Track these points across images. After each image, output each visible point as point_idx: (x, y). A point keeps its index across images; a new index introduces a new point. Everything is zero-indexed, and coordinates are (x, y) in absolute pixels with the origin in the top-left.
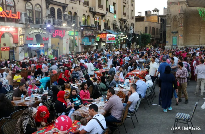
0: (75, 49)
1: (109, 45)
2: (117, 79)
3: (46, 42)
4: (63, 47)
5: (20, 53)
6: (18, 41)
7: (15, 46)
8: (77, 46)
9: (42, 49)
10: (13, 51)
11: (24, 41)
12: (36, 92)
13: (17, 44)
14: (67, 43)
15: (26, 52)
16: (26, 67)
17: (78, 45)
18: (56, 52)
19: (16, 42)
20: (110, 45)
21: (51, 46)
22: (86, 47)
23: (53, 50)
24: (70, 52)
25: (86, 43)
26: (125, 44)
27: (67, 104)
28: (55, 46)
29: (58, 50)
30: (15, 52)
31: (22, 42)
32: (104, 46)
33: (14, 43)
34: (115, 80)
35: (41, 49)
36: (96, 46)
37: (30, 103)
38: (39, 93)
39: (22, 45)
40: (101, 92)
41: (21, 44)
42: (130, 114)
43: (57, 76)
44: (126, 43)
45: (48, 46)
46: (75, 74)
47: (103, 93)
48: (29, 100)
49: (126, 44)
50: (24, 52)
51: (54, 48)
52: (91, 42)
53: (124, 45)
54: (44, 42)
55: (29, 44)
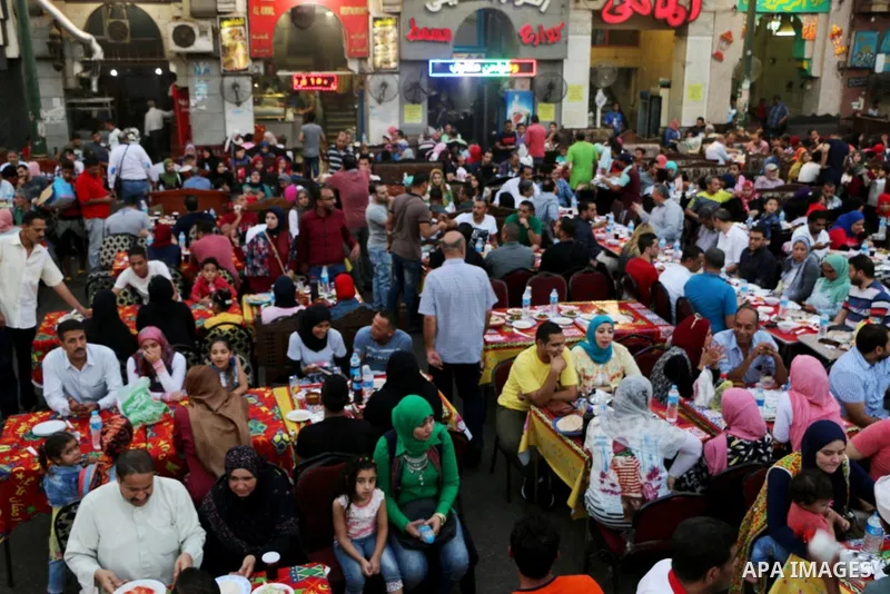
4: (683, 84)
5: (373, 102)
6: (365, 44)
7: (356, 72)
9: (524, 89)
11: (398, 48)
13: (364, 58)
14: (718, 57)
15: (414, 101)
17: (815, 73)
18: (653, 109)
19: (362, 52)
29: (660, 99)
31: (386, 49)
33: (349, 56)
35: (521, 87)
39: (384, 66)
41: (379, 60)
50: (403, 102)
55: (431, 62)
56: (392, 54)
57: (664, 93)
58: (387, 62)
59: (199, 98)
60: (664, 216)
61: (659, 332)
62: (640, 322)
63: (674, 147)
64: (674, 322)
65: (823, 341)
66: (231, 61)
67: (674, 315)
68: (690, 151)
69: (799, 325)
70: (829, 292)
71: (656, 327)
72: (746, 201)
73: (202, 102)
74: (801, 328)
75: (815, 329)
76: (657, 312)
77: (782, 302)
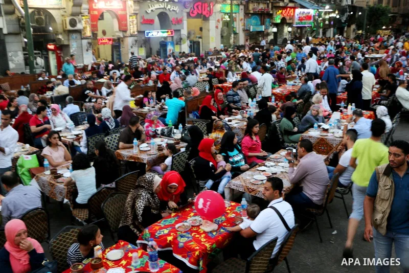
0: (232, 41)
1: (299, 31)
2: (315, 112)
3: (177, 27)
4: (209, 36)
5: (130, 48)
6: (126, 25)
7: (122, 36)
8: (235, 34)
9: (171, 41)
10: (117, 44)
11: (137, 27)
12: (159, 132)
13: (125, 31)
14: (217, 27)
15: (141, 47)
16: (141, 77)
17: (237, 32)
18: (195, 46)
19: (123, 28)
20: (301, 31)
21: (187, 35)
22: (253, 34)
23: (191, 42)
24: (222, 45)
25: (255, 27)
26: (332, 29)
27: (217, 163)
28: (194, 34)
29: (199, 42)
30: (121, 47)
31: (134, 27)
32: (289, 32)
33: (120, 30)
34: (311, 113)
35: (169, 40)
36: (273, 34)
37: (149, 156)
38: (165, 136)
39: (134, 34)
40: (282, 136)
42: (341, 190)
43: (197, 100)
44: (334, 26)
45: (180, 34)
46: (233, 95)
47: (286, 138)
48: (147, 151)
49: (334, 28)
50: (138, 47)
51: (192, 37)
52: (263, 26)
53: (329, 30)
54: (174, 27)
55: (146, 32)
56: (135, 29)
57: (200, 40)
58: (134, 32)
59: (74, 49)
66: (85, 33)
73: (75, 51)
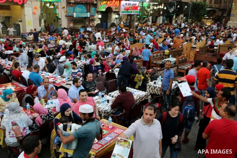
8: (59, 19)
14: (34, 13)
25: (79, 14)
36: (99, 19)
52: (89, 13)
57: (20, 23)
60: (22, 57)
61: (24, 90)
62: (18, 88)
63: (25, 38)
64: (28, 86)
65: (67, 84)
67: (28, 84)
68: (30, 39)
69: (61, 81)
70: (67, 72)
71: (23, 88)
72: (45, 51)
74: (62, 82)
75: (65, 82)
76: (23, 84)
77: (56, 76)
